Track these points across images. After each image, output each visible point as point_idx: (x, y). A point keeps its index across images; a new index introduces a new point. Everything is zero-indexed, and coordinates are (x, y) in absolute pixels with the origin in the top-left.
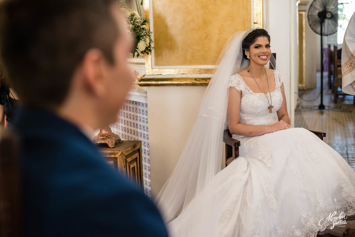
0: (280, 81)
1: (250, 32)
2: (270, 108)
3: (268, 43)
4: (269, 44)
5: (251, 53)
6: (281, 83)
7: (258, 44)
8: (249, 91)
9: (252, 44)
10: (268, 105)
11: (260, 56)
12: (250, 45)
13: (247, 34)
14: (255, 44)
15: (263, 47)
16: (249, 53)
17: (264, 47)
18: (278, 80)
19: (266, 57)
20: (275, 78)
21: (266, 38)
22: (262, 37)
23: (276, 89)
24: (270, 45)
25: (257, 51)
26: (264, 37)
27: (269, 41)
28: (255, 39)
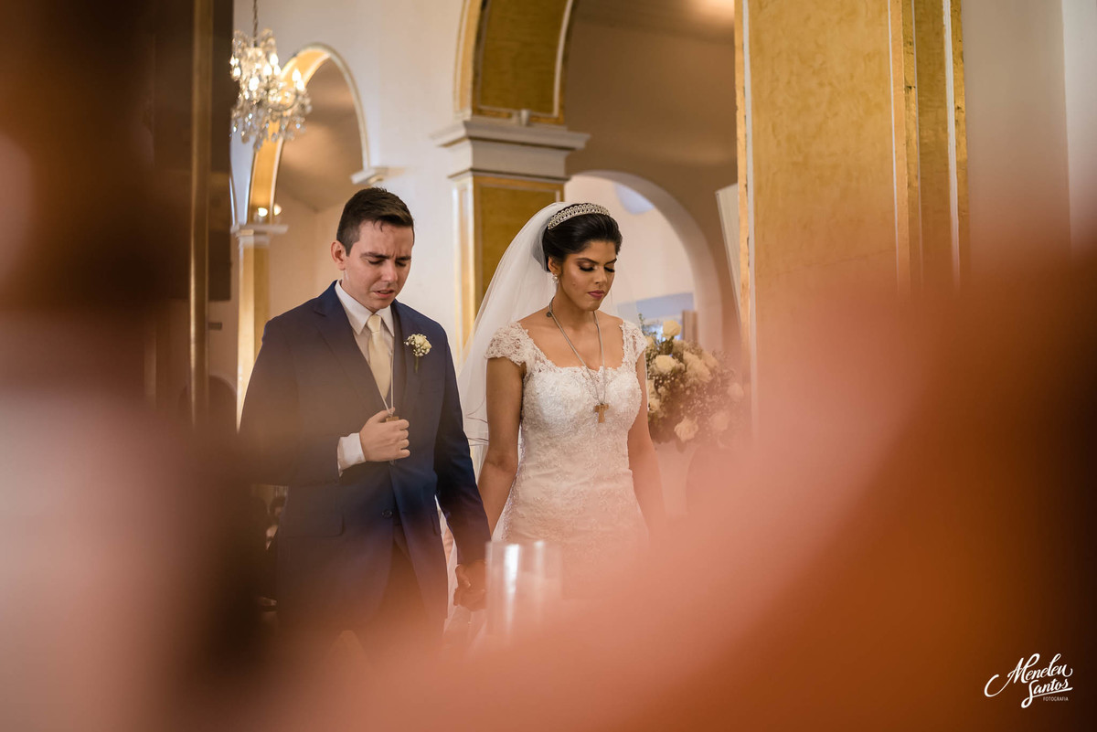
0: (635, 348)
2: (600, 408)
6: (638, 355)
7: (590, 257)
8: (543, 362)
10: (596, 402)
15: (599, 269)
17: (602, 268)
18: (632, 345)
20: (625, 339)
21: (611, 246)
22: (602, 240)
23: (623, 365)
26: (607, 243)
28: (585, 245)
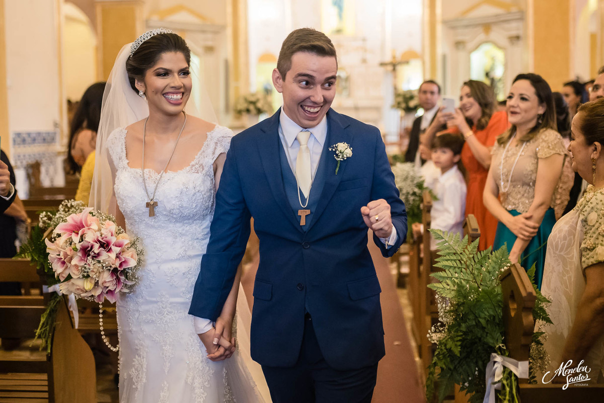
1: (146, 39)
2: (150, 205)
3: (185, 65)
4: (186, 68)
5: (147, 85)
7: (163, 67)
9: (150, 67)
11: (167, 93)
12: (144, 69)
13: (141, 43)
14: (156, 67)
15: (174, 76)
16: (143, 84)
17: (176, 75)
18: (211, 149)
19: (179, 96)
21: (180, 55)
22: (171, 52)
23: (189, 168)
24: (190, 70)
25: (160, 82)
26: (176, 53)
27: (188, 61)
28: (157, 58)
